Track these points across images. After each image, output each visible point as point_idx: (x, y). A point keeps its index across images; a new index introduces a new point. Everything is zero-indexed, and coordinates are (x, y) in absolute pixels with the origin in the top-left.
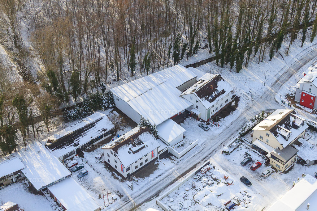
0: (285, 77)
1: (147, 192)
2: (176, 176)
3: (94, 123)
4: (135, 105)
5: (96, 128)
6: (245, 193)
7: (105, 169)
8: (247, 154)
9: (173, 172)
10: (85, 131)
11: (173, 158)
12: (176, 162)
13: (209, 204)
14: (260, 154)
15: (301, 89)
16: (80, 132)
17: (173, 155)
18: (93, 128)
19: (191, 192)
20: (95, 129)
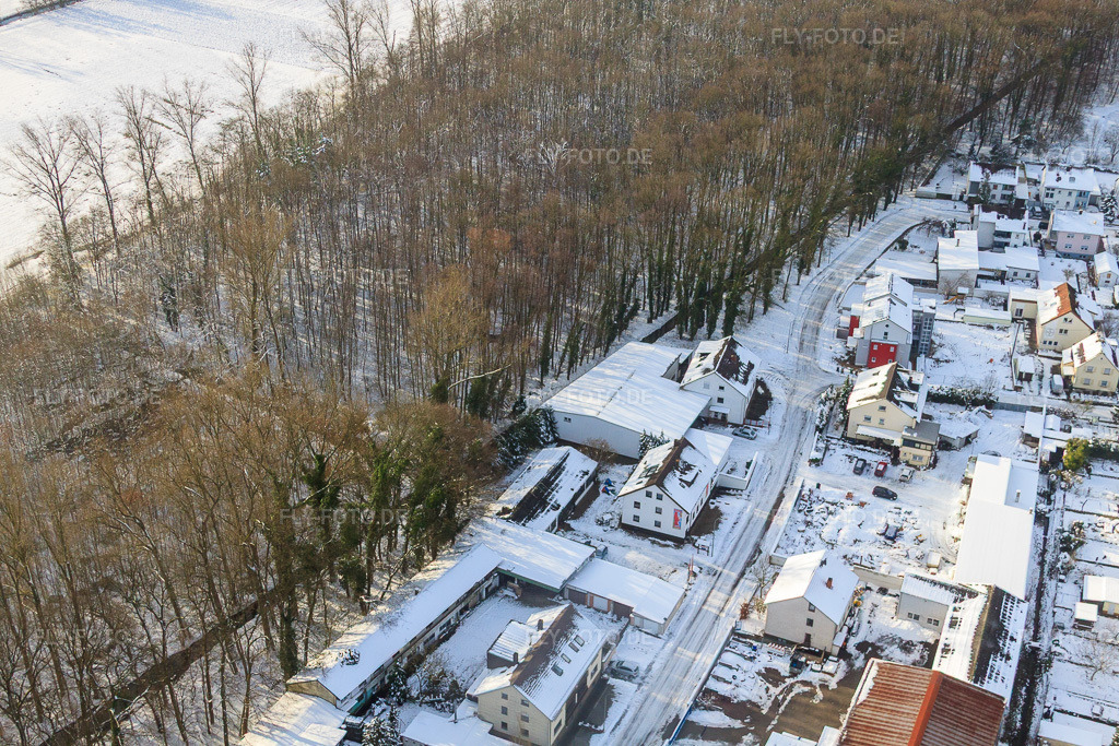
0: (809, 334)
1: (737, 551)
2: (765, 517)
3: (561, 465)
4: (616, 419)
5: (570, 472)
6: (898, 511)
7: (631, 538)
8: (850, 457)
9: (752, 511)
10: (554, 481)
11: (731, 492)
12: (745, 497)
13: (855, 542)
14: (873, 450)
15: (867, 338)
16: (547, 484)
17: (729, 489)
18: (564, 473)
19: (810, 532)
20: (569, 474)
